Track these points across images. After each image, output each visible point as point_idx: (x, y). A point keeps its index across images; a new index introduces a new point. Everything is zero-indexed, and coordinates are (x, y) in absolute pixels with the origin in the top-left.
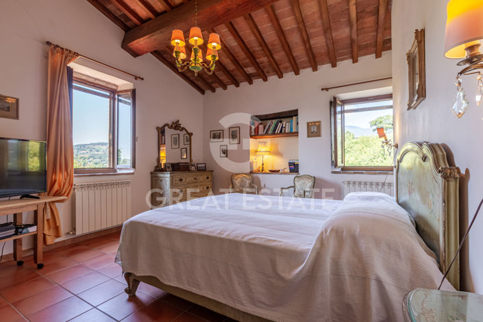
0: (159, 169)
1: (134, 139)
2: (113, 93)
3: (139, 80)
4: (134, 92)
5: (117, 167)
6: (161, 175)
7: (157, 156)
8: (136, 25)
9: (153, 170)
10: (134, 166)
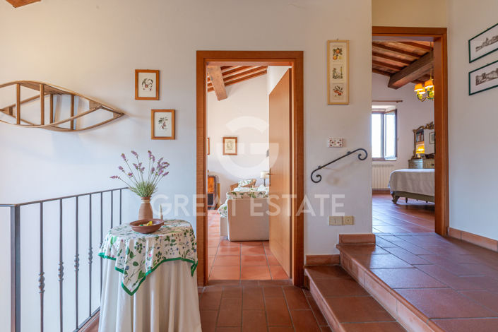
0: (415, 157)
1: (396, 139)
2: (383, 113)
3: (399, 103)
4: (396, 111)
5: (385, 157)
6: (416, 161)
7: (413, 149)
8: (397, 72)
9: (410, 159)
10: (396, 156)
